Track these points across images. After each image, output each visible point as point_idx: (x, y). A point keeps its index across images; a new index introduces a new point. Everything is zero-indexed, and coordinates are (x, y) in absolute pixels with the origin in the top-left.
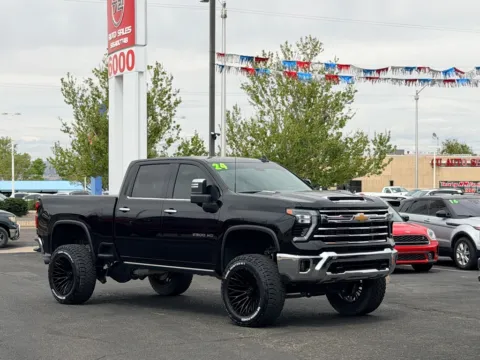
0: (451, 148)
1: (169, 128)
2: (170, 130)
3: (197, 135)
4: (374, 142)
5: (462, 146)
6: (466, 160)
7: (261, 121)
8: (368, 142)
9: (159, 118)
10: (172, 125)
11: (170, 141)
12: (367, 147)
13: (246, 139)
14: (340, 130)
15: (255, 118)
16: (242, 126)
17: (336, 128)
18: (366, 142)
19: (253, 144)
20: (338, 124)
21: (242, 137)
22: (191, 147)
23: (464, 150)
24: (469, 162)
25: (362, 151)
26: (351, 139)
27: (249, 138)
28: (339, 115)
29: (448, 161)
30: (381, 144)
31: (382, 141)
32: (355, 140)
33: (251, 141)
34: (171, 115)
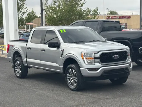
0: (112, 13)
1: (23, 8)
2: (23, 9)
3: (33, 10)
4: (93, 11)
5: (115, 12)
6: (117, 17)
7: (54, 5)
8: (91, 11)
9: (20, 4)
10: (24, 7)
11: (24, 13)
12: (90, 13)
13: (50, 11)
14: (81, 7)
15: (52, 4)
16: (48, 7)
17: (80, 7)
18: (90, 12)
19: (52, 13)
20: (80, 5)
21: (48, 10)
22: (31, 15)
23: (116, 13)
24: (118, 17)
25: (89, 15)
26: (85, 11)
27: (51, 11)
28: (81, 2)
29: (112, 17)
30: (95, 12)
31: (95, 11)
32: (86, 11)
33: (52, 12)
34: (24, 4)
